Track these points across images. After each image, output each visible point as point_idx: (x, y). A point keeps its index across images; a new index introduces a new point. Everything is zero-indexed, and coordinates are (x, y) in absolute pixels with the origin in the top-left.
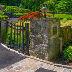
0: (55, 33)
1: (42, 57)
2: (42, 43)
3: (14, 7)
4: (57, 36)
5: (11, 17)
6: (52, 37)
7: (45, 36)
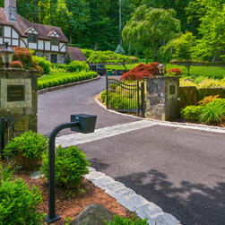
0: (172, 92)
1: (159, 117)
2: (159, 103)
3: (107, 52)
4: (175, 96)
5: (102, 75)
6: (170, 97)
7: (162, 95)
